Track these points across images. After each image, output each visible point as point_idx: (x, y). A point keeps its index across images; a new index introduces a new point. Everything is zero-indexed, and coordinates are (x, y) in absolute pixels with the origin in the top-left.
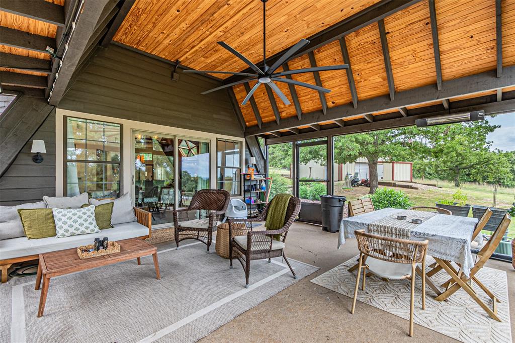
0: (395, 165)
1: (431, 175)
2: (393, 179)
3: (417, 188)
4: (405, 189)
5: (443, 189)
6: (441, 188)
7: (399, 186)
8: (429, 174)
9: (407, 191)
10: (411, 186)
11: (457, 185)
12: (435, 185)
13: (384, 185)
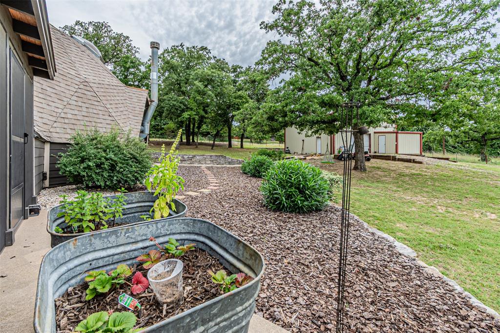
0: (399, 135)
1: (456, 148)
2: (397, 152)
3: (421, 163)
4: (406, 163)
5: (458, 163)
6: (455, 162)
7: (399, 160)
8: (453, 147)
9: (406, 165)
10: (414, 160)
11: (485, 159)
12: (447, 159)
13: (382, 159)
